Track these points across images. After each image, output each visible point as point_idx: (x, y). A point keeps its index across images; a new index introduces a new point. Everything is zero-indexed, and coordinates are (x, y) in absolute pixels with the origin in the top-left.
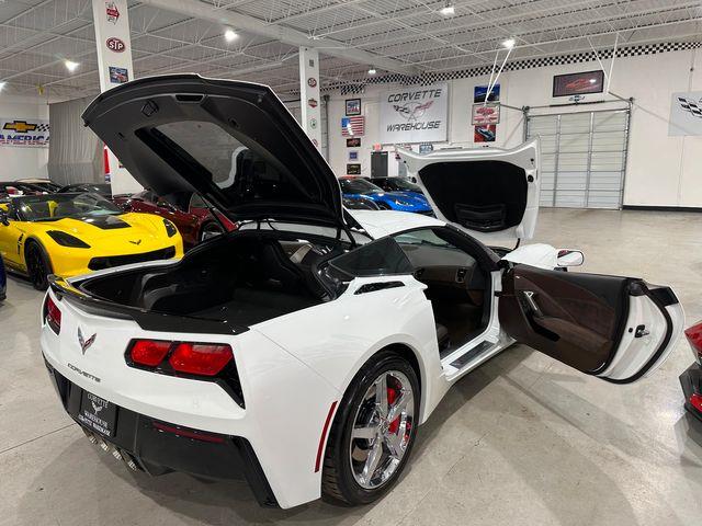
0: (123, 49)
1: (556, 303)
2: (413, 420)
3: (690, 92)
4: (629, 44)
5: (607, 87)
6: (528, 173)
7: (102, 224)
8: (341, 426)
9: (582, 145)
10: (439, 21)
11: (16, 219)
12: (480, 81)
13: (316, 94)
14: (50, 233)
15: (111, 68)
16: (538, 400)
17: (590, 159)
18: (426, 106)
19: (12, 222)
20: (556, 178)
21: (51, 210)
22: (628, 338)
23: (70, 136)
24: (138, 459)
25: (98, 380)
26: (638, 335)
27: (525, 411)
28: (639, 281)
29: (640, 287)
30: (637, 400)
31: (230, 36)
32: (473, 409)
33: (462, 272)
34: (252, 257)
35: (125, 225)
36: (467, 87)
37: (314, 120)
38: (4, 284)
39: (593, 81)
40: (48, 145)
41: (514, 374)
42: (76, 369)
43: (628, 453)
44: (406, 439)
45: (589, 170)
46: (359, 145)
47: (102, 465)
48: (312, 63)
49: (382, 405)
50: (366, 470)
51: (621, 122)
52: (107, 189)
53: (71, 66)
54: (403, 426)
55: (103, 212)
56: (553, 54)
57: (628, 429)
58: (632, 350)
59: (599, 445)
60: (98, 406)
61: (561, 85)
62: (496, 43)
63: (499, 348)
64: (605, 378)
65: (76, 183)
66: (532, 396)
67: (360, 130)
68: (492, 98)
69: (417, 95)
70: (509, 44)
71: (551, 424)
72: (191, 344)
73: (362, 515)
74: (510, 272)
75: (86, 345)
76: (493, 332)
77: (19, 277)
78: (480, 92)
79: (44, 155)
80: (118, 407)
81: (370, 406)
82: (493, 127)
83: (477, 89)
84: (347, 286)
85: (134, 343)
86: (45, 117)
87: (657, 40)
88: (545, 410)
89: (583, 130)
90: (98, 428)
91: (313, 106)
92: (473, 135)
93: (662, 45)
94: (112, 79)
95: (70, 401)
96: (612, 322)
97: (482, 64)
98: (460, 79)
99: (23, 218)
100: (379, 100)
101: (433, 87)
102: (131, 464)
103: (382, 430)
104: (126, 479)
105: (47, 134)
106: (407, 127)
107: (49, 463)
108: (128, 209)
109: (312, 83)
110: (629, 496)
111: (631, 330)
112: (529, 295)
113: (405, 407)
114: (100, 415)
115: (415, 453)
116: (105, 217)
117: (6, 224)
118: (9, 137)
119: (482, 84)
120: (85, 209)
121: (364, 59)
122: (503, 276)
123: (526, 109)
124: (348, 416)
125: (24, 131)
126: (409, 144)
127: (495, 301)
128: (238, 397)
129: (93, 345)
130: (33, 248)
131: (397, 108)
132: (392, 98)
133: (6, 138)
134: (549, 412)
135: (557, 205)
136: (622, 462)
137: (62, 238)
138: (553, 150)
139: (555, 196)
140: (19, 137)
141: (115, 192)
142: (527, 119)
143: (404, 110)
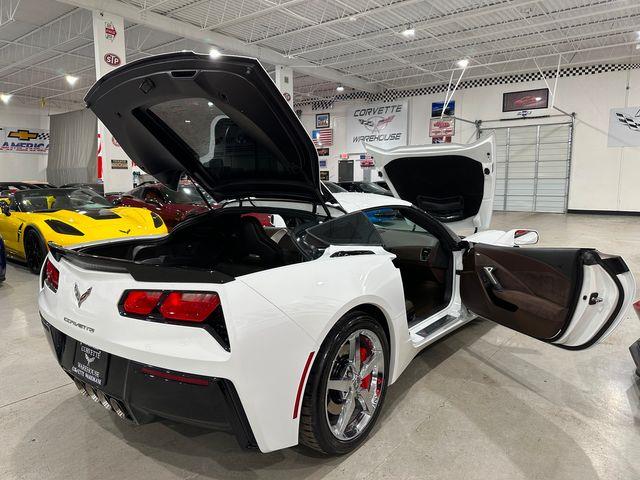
0: (119, 63)
1: (514, 277)
2: (384, 376)
3: (626, 107)
4: (571, 65)
5: (552, 102)
6: (485, 166)
7: (95, 215)
8: (318, 377)
9: (530, 155)
10: (401, 43)
11: (17, 210)
12: (437, 98)
14: (48, 222)
16: (497, 369)
17: (537, 167)
18: (389, 120)
19: (13, 213)
20: (506, 185)
21: (49, 205)
22: (583, 306)
23: (68, 143)
24: (128, 407)
25: (93, 330)
26: (592, 302)
27: (486, 378)
28: (591, 251)
29: (594, 257)
30: (590, 370)
32: (437, 375)
33: (426, 251)
34: (234, 235)
35: (116, 217)
36: (425, 103)
38: (4, 267)
39: (538, 99)
40: (47, 152)
41: (474, 347)
42: (72, 322)
43: (584, 414)
44: (378, 394)
45: (536, 178)
46: (327, 154)
48: (286, 80)
49: (355, 363)
50: (340, 421)
51: (565, 135)
52: (100, 188)
53: (72, 80)
54: (374, 382)
55: (97, 206)
56: (503, 74)
57: (583, 394)
58: (586, 317)
59: (556, 407)
60: (91, 357)
61: (511, 102)
62: (451, 63)
63: (461, 321)
64: (561, 346)
65: (71, 182)
66: (492, 366)
67: (330, 142)
68: (448, 112)
69: (380, 110)
70: (463, 64)
71: (510, 389)
72: (180, 293)
74: (470, 251)
75: (82, 299)
76: (455, 307)
77: (18, 263)
78: (436, 111)
79: (44, 161)
80: (109, 355)
81: (344, 361)
82: (449, 139)
83: (434, 105)
84: (322, 253)
85: (127, 294)
86: (46, 127)
87: (596, 61)
88: (505, 378)
89: (532, 141)
90: (90, 378)
93: (600, 66)
95: (64, 355)
96: (568, 291)
97: (439, 82)
98: (419, 97)
99: (24, 209)
100: (346, 114)
101: (395, 103)
102: (120, 413)
103: (355, 385)
105: (47, 142)
106: (371, 138)
107: (42, 418)
108: (119, 204)
109: (286, 98)
110: (588, 451)
111: (585, 298)
112: (489, 270)
113: (376, 365)
114: (92, 366)
115: (384, 413)
116: (97, 210)
117: (8, 215)
118: (13, 144)
119: (438, 100)
120: (80, 204)
121: (334, 77)
122: (464, 256)
123: (479, 123)
124: (324, 367)
125: (26, 139)
127: (457, 279)
128: (225, 343)
129: (89, 298)
130: (31, 235)
131: (362, 122)
132: (358, 113)
133: (10, 145)
134: (508, 379)
135: (508, 209)
136: (580, 422)
137: (59, 227)
138: (504, 159)
139: (505, 200)
140: (22, 144)
141: (107, 191)
142: (480, 131)
143: (368, 123)
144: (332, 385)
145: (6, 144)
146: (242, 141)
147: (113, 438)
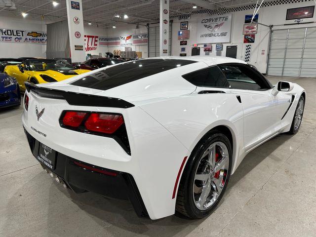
9: (300, 45)
11: (27, 70)
12: (248, 12)
13: (167, 17)
14: (41, 76)
15: (72, 2)
17: (303, 52)
18: (221, 24)
19: (25, 71)
20: (284, 62)
21: (44, 67)
24: (67, 183)
25: (45, 135)
27: (287, 172)
35: (76, 74)
37: (165, 30)
39: (306, 13)
40: (46, 43)
42: (35, 130)
44: (223, 182)
45: (302, 58)
46: (186, 44)
47: (54, 185)
48: (166, 2)
50: (200, 199)
52: (69, 60)
53: (55, 4)
55: (68, 68)
60: (47, 151)
61: (291, 14)
66: (290, 164)
67: (187, 37)
68: (254, 20)
69: (216, 19)
71: (304, 180)
72: (99, 113)
73: (197, 225)
75: (39, 115)
78: (248, 19)
79: (44, 48)
80: (57, 153)
81: (204, 162)
82: (253, 36)
83: (247, 16)
85: (65, 113)
86: (45, 30)
88: (299, 173)
89: (300, 37)
90: (46, 164)
91: (166, 23)
92: (243, 39)
94: (72, 7)
98: (238, 12)
99: (30, 69)
100: (197, 22)
101: (224, 15)
102: (65, 186)
103: (211, 176)
104: (65, 194)
105: (46, 38)
106: (210, 35)
107: (27, 182)
109: (165, 12)
114: (48, 157)
116: (68, 71)
117: (23, 72)
118: (30, 39)
119: (249, 14)
120: (59, 67)
121: (191, 1)
123: (271, 26)
124: (193, 166)
125: (36, 36)
126: (211, 44)
128: (127, 149)
129: (43, 115)
130: (34, 80)
131: (206, 26)
132: (204, 21)
133: (28, 39)
134: (301, 173)
135: (284, 75)
137: (46, 78)
138: (284, 47)
139: (283, 71)
140: (34, 39)
141: (73, 61)
142: (272, 32)
143: (209, 27)
144: (198, 177)
145: (26, 39)
146: (141, 37)
147: (65, 197)
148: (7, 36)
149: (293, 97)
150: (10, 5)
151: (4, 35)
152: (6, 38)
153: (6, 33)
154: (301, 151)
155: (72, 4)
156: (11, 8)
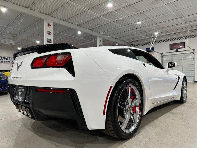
0: (51, 34)
4: (192, 34)
9: (180, 63)
12: (148, 46)
17: (183, 67)
31: (79, 33)
42: (15, 77)
48: (101, 41)
53: (38, 42)
54: (137, 109)
60: (20, 92)
61: (172, 47)
75: (19, 67)
83: (147, 49)
89: (180, 59)
90: (19, 100)
98: (142, 46)
114: (21, 95)
123: (162, 54)
142: (162, 56)
148: (7, 60)
149: (179, 77)
150: (12, 42)
151: (6, 60)
152: (6, 61)
153: (7, 59)
154: (190, 110)
155: (47, 40)
156: (12, 44)
